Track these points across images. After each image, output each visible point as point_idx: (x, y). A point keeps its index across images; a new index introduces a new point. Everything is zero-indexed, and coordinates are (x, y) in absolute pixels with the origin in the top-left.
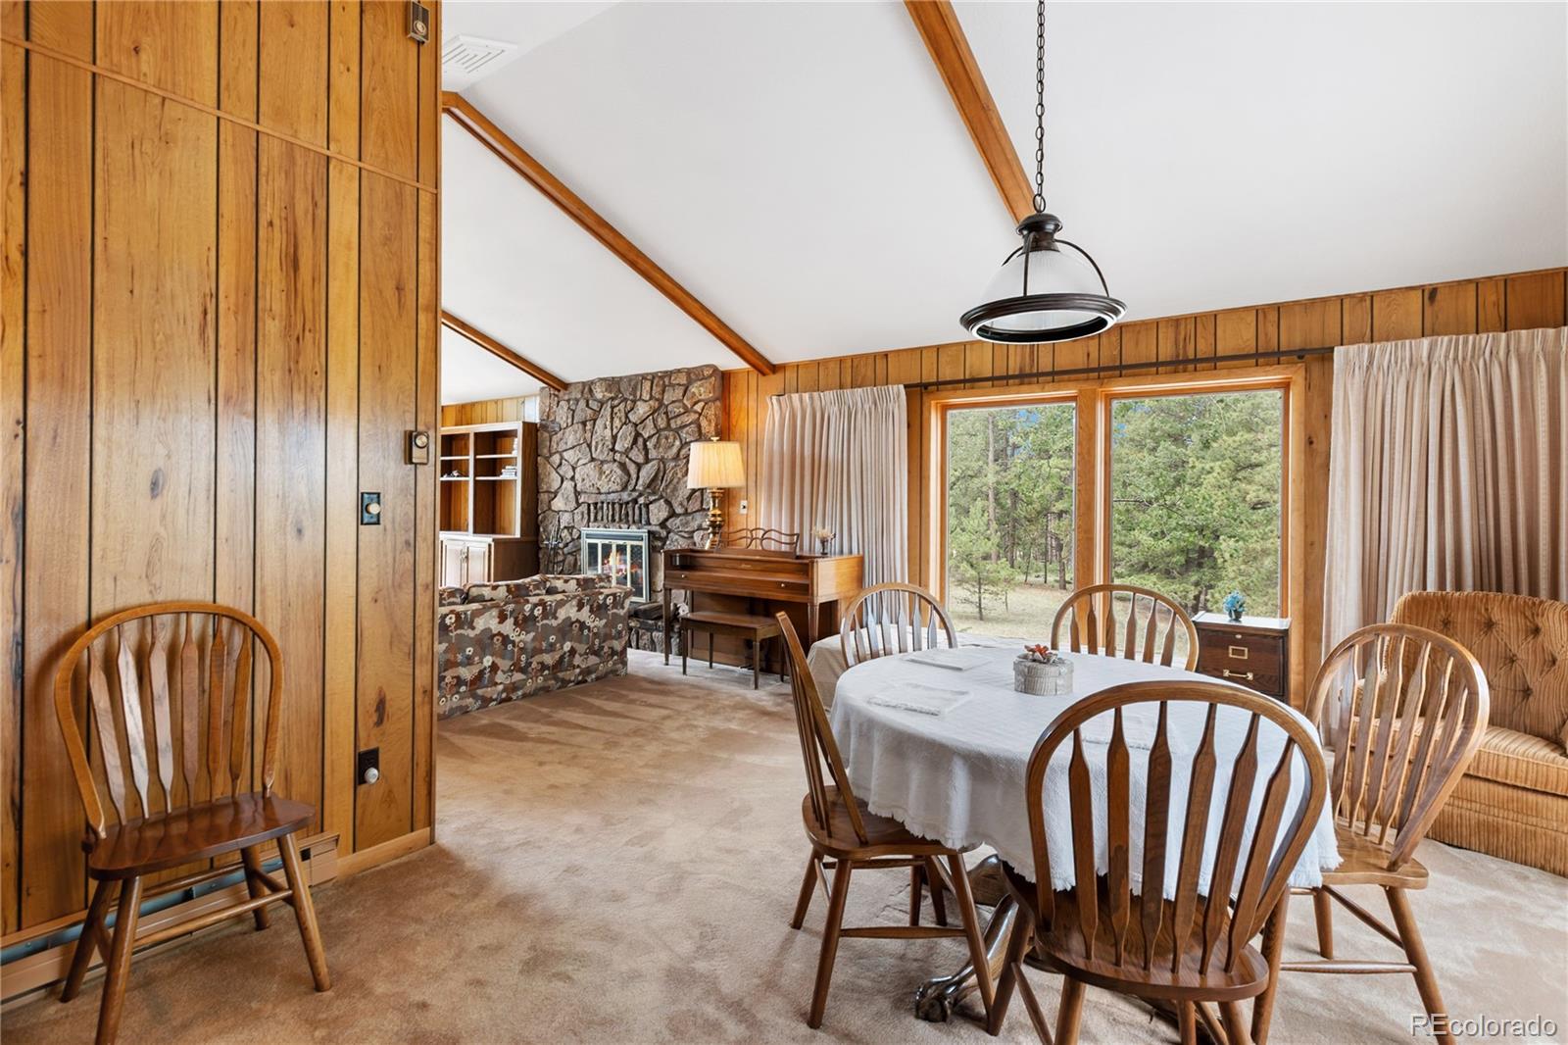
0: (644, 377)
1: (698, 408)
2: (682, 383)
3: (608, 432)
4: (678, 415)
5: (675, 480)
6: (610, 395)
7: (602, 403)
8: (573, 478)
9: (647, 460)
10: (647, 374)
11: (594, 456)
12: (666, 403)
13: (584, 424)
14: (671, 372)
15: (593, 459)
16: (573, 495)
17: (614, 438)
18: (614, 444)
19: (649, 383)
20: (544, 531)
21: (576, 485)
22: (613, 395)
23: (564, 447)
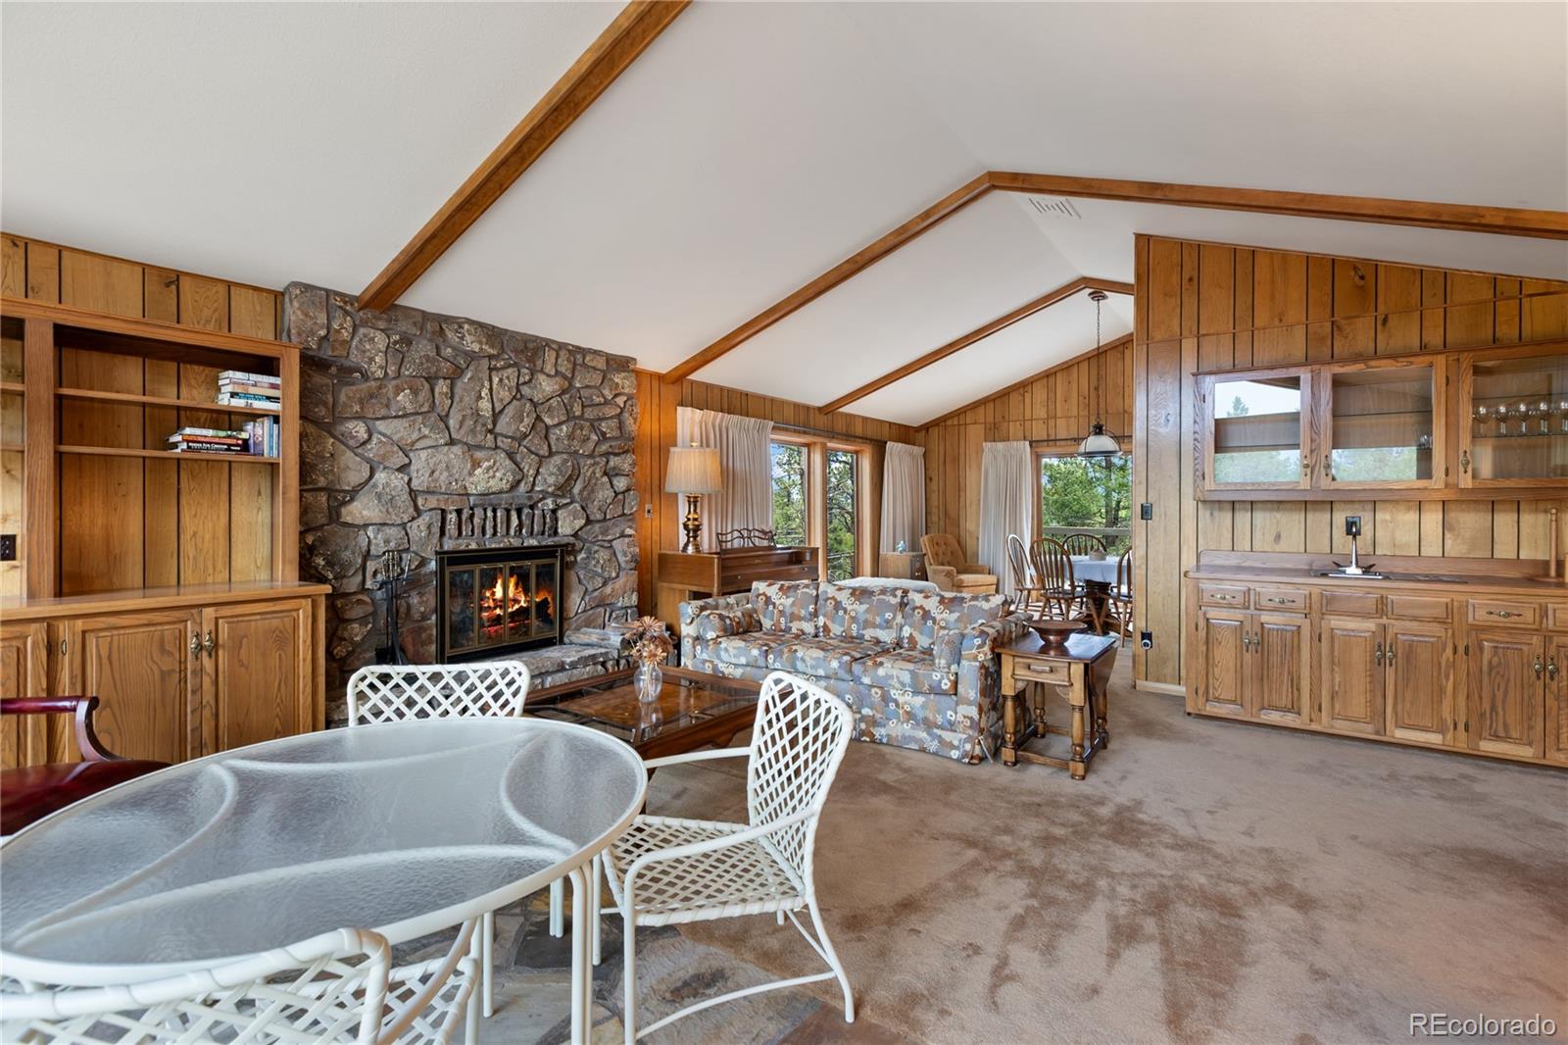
0: (548, 343)
1: (620, 401)
2: (599, 366)
3: (485, 405)
4: (598, 405)
5: (594, 481)
6: (492, 352)
7: (472, 357)
8: (403, 469)
9: (551, 454)
10: (554, 342)
11: (454, 436)
12: (578, 385)
13: (431, 380)
14: (584, 349)
15: (452, 442)
16: (406, 496)
17: (496, 416)
18: (494, 423)
19: (554, 354)
20: (330, 564)
21: (410, 480)
22: (495, 353)
23: (383, 412)
